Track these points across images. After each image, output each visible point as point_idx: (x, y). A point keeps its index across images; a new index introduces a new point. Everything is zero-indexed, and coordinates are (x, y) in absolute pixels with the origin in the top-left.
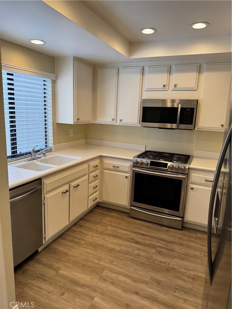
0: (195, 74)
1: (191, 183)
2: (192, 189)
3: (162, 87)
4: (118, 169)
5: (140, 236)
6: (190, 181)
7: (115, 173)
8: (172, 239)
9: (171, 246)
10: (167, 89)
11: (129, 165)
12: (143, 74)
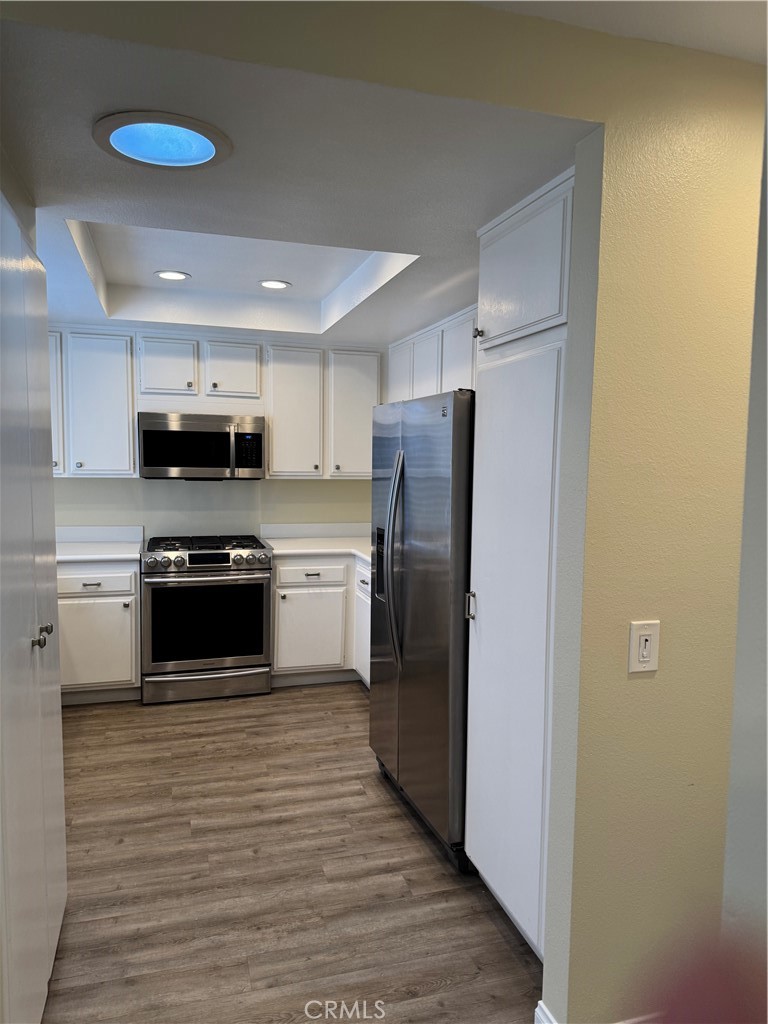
0: (254, 364)
1: (278, 587)
2: (284, 597)
3: (185, 387)
4: (100, 589)
5: (195, 725)
6: (278, 584)
7: (91, 601)
8: (263, 711)
9: (268, 720)
10: (196, 392)
11: (129, 575)
12: (132, 353)
